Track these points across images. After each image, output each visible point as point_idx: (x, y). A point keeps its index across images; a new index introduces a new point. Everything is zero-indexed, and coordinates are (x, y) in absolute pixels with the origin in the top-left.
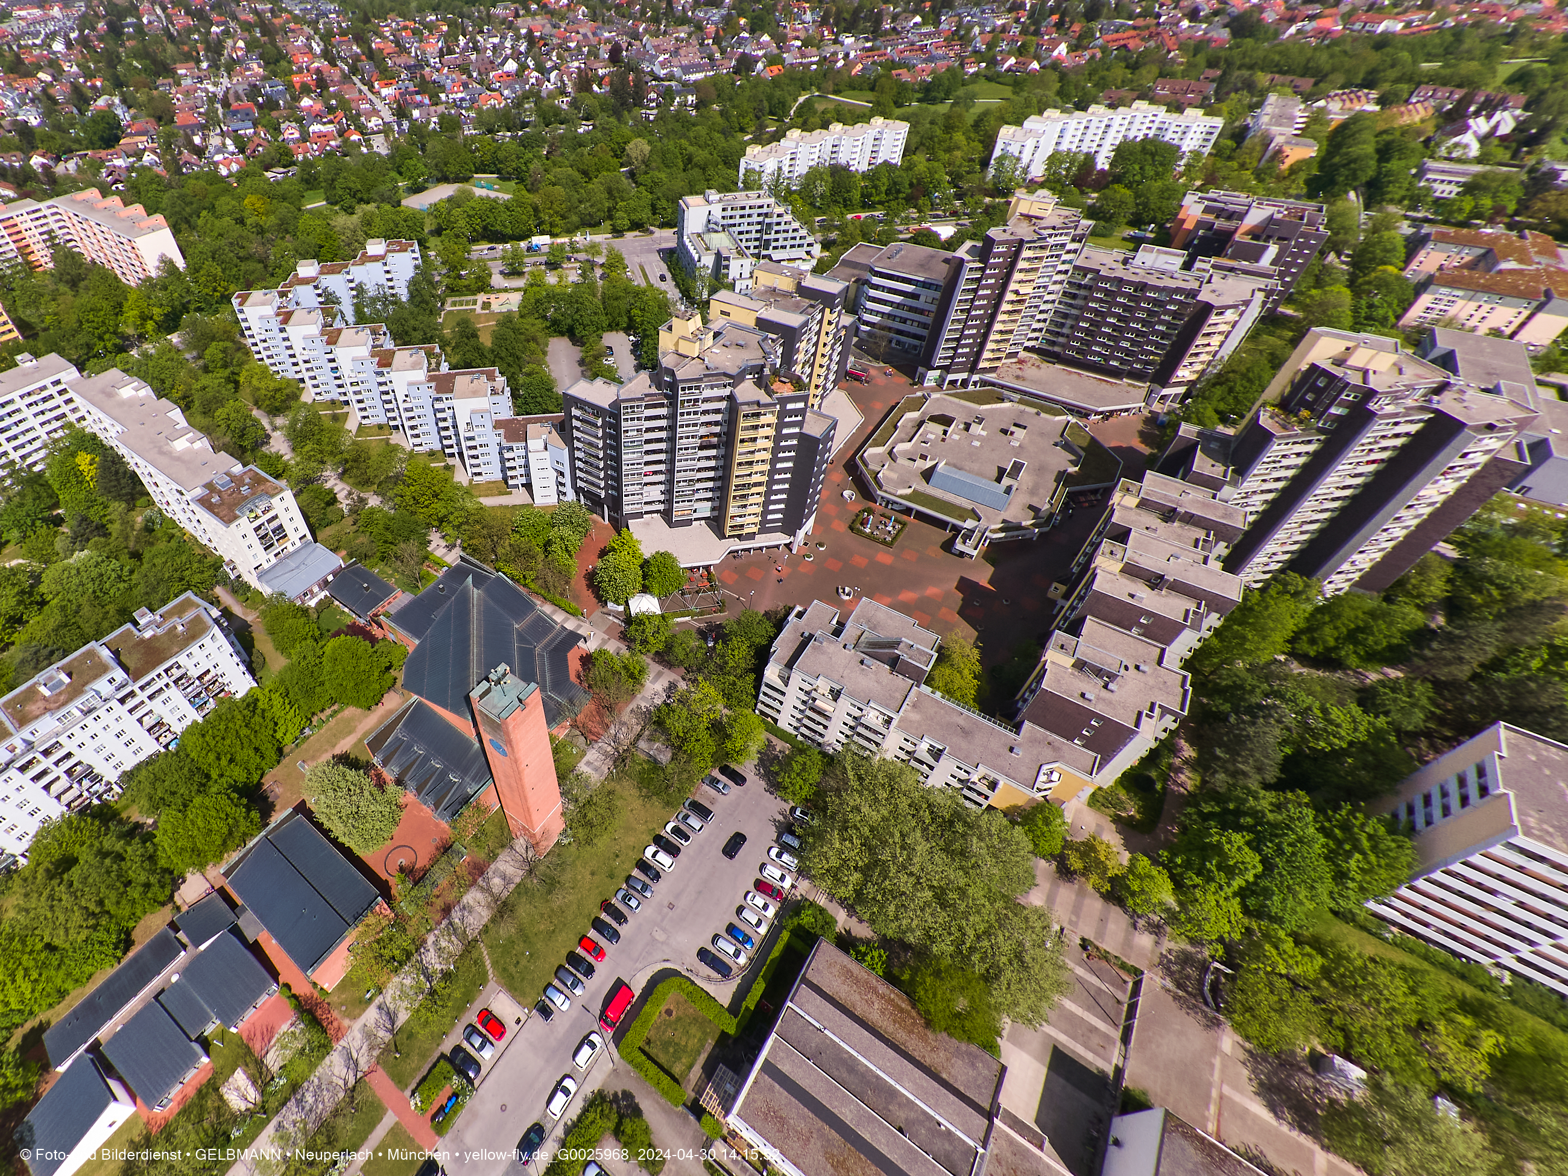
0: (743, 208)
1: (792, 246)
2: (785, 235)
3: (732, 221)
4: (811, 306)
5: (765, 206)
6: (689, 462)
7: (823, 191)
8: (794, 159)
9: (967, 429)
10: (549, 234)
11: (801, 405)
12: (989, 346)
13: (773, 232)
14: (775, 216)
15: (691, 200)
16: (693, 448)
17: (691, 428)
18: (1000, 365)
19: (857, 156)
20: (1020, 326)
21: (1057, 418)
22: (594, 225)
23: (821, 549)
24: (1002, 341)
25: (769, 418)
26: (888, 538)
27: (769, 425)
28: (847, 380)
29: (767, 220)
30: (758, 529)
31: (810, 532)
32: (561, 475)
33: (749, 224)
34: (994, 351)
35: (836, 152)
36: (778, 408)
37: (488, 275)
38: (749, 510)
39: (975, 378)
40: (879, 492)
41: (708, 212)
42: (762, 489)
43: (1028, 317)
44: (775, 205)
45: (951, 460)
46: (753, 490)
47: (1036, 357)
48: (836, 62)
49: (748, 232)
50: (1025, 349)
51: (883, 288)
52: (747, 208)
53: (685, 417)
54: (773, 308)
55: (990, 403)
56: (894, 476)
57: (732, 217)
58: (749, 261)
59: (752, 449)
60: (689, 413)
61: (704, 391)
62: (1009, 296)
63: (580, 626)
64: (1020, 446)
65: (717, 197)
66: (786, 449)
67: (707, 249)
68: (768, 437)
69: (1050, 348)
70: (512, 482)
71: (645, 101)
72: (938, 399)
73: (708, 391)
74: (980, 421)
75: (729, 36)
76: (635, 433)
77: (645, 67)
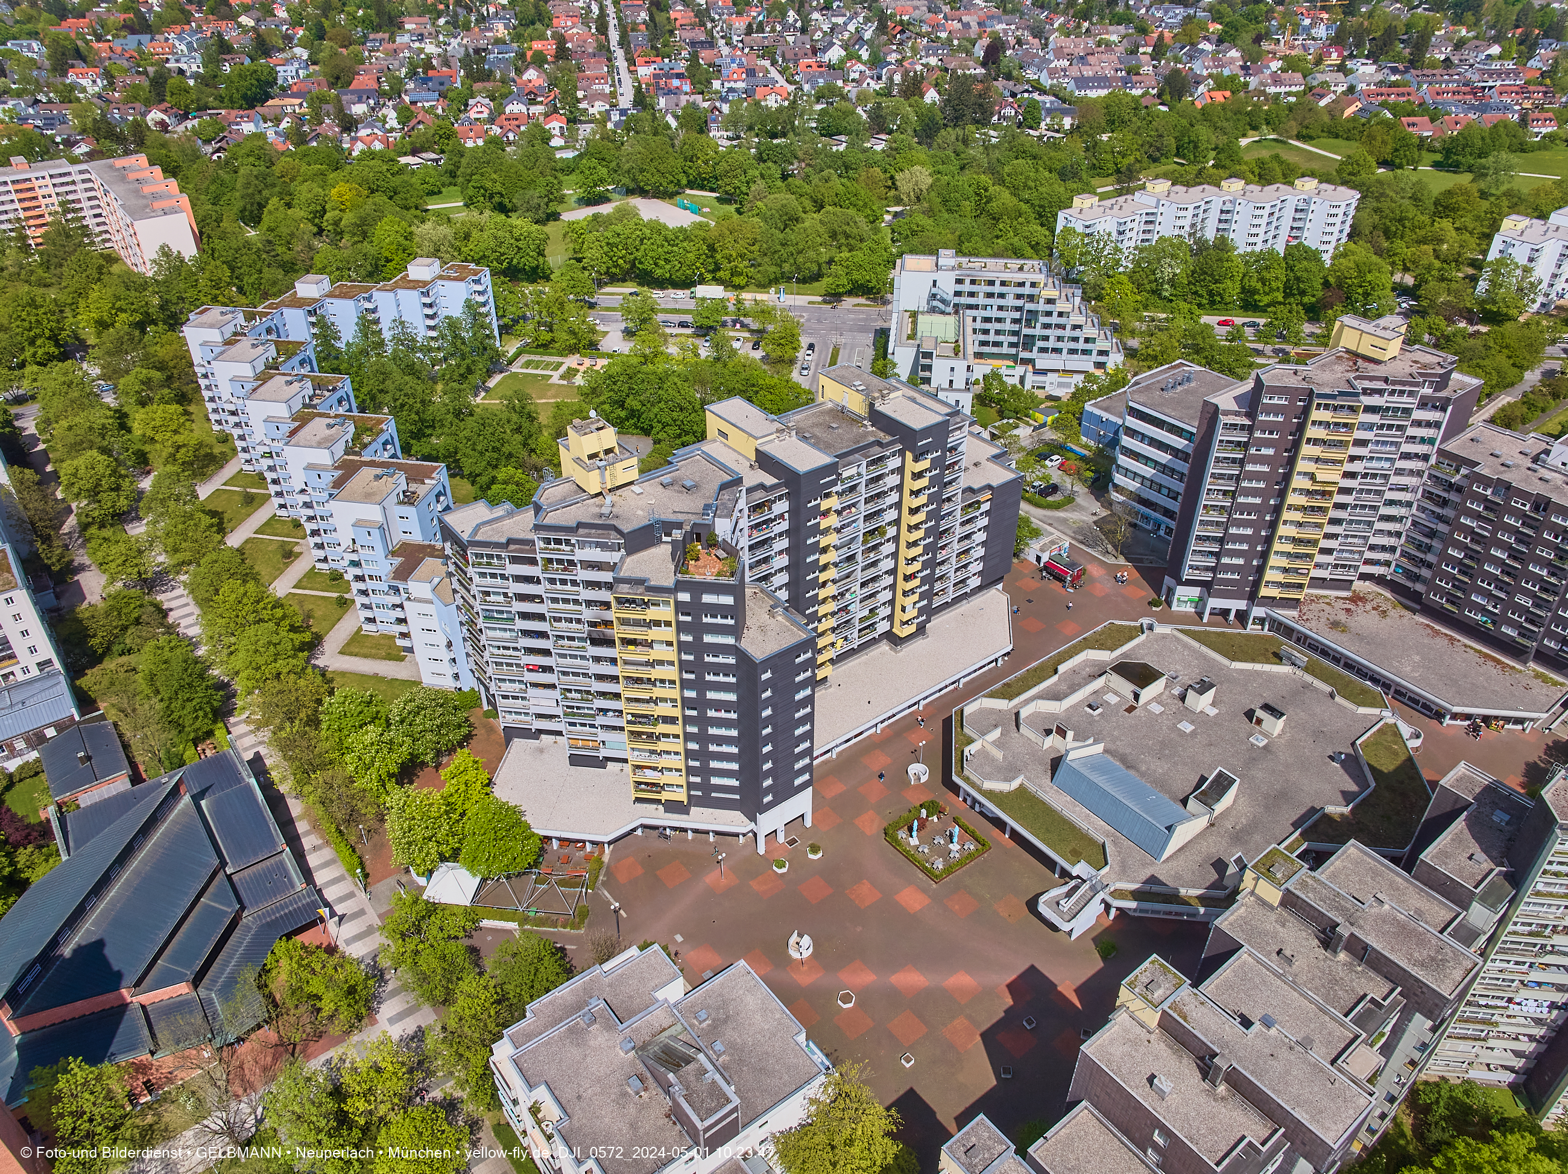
0: (991, 283)
1: (1070, 350)
2: (1059, 332)
3: (972, 301)
4: (879, 443)
5: (1028, 284)
6: (578, 661)
7: (1175, 275)
8: (1151, 222)
9: (1183, 698)
10: (727, 284)
11: (728, 600)
12: (1274, 560)
13: (1038, 325)
14: (1042, 301)
15: (911, 261)
16: (581, 639)
17: (571, 606)
18: (1301, 597)
19: (1261, 231)
20: (1347, 536)
21: (1362, 710)
22: (803, 281)
23: (811, 856)
24: (1298, 556)
25: (665, 612)
26: (939, 864)
27: (668, 624)
28: (1043, 578)
29: (1029, 306)
30: (689, 796)
31: (808, 823)
32: (449, 645)
33: (1000, 308)
34: (1286, 570)
35: (1226, 221)
36: (684, 597)
37: (593, 331)
38: (664, 761)
39: (1258, 612)
40: (955, 778)
41: (935, 282)
42: (677, 729)
43: (1359, 522)
44: (1046, 285)
45: (1122, 747)
46: (662, 728)
47: (1388, 595)
48: (1322, 96)
49: (999, 320)
50: (1364, 577)
51: (1143, 437)
52: (997, 283)
53: (558, 586)
54: (794, 438)
55: (1253, 661)
56: (999, 755)
57: (972, 294)
58: (965, 364)
59: (644, 658)
60: (564, 582)
61: (576, 550)
62: (1297, 482)
63: (351, 895)
64: (1265, 747)
65: (952, 262)
66: (717, 669)
67: (909, 338)
68: (670, 644)
69: (1409, 584)
70: (400, 642)
71: (996, 118)
72: (1164, 637)
73: (587, 550)
74: (1203, 687)
75: (1178, 45)
76: (501, 598)
77: (1031, 74)
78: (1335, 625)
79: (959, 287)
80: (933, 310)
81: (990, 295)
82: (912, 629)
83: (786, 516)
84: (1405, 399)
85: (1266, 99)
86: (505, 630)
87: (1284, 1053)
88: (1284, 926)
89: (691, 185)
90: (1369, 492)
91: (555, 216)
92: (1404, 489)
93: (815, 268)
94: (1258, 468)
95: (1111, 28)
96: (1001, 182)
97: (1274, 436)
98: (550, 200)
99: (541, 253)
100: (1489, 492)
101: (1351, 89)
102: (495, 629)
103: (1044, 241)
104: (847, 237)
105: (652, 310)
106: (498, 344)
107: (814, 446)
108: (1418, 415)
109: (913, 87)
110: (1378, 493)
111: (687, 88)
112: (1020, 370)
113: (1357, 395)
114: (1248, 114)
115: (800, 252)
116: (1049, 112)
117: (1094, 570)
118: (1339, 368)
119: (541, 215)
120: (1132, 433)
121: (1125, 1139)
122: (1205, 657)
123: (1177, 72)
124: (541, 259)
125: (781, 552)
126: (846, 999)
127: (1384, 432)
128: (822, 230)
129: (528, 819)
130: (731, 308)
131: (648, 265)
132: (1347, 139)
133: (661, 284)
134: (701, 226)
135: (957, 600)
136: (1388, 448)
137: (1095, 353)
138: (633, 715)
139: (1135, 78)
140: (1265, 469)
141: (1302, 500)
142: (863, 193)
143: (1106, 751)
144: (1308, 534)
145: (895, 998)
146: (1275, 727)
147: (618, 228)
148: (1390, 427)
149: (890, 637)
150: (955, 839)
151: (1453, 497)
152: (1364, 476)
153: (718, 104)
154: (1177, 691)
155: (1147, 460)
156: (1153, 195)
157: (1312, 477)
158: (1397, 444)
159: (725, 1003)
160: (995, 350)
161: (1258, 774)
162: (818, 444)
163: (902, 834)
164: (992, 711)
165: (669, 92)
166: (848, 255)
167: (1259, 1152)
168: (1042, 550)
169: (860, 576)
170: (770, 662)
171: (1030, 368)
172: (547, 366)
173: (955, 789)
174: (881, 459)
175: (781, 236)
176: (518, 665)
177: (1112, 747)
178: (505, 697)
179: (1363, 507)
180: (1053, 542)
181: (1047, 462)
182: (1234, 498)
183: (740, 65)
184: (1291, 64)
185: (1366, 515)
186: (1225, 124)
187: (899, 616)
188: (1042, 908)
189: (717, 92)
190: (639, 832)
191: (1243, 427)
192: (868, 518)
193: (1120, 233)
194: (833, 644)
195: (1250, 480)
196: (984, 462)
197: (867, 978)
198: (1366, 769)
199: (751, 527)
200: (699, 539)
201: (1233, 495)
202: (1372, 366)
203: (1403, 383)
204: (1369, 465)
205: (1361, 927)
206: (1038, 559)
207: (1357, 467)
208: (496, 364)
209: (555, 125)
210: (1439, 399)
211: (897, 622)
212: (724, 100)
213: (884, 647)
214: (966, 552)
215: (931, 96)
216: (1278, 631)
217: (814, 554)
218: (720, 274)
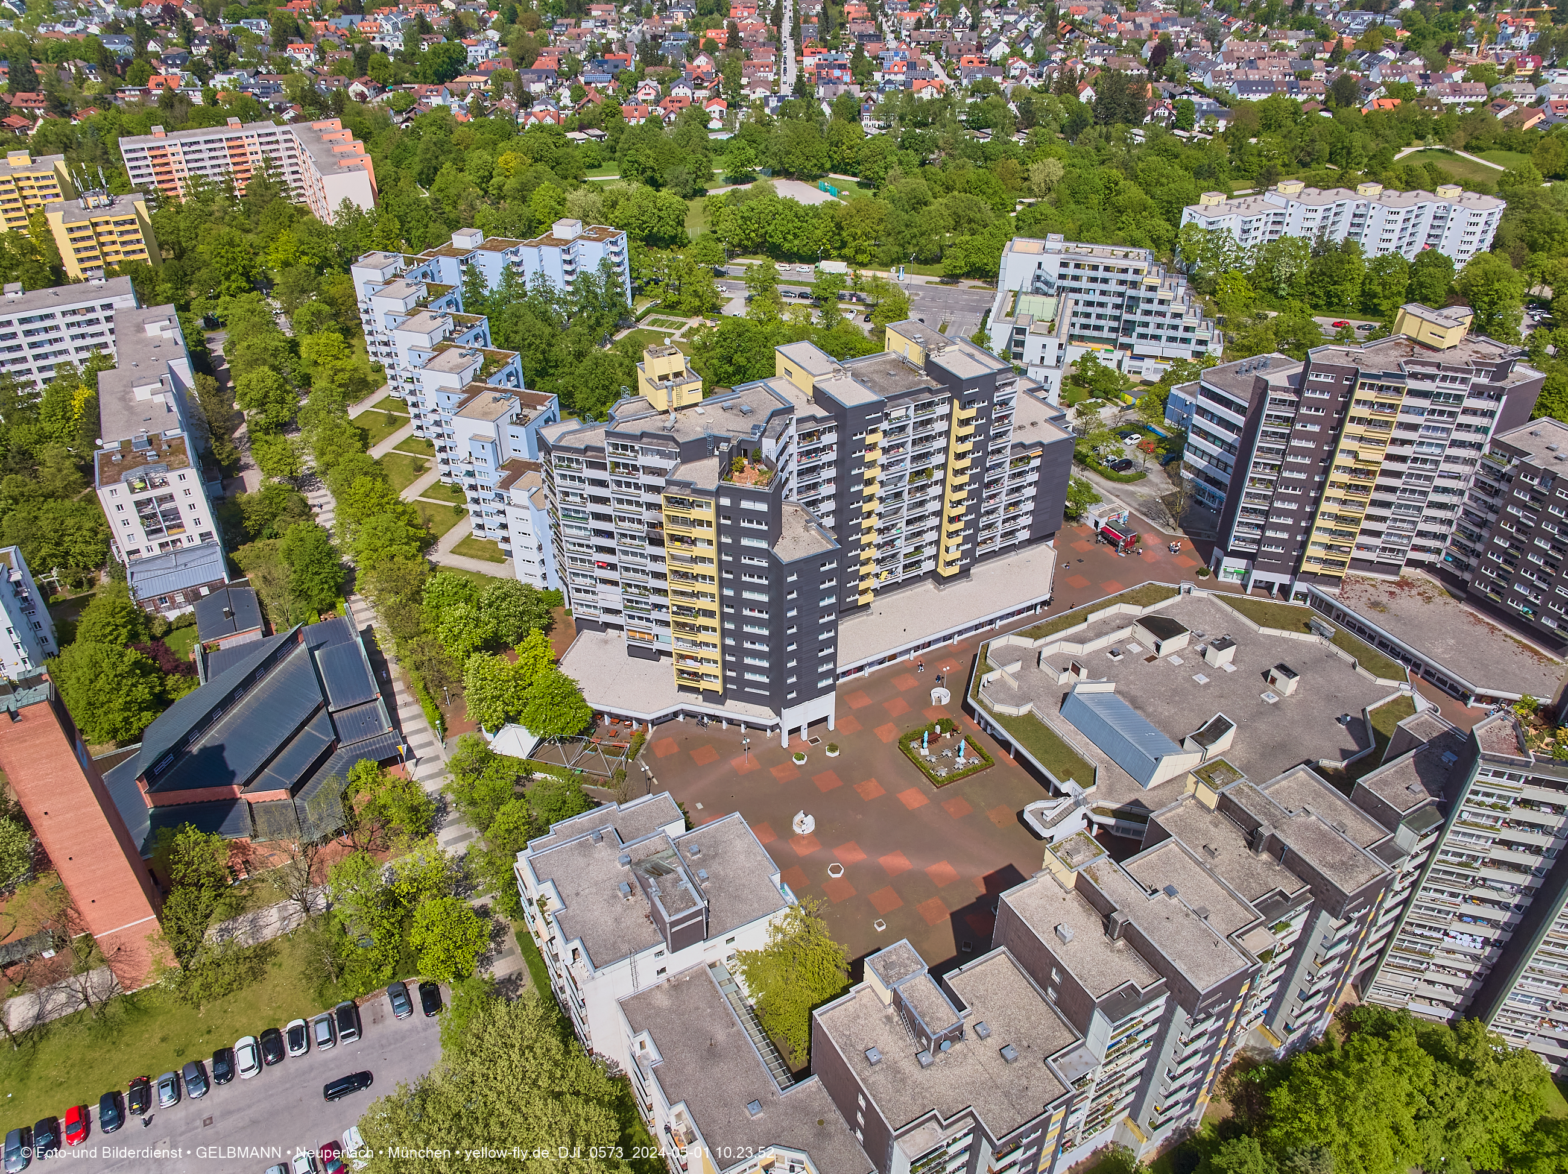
0: (1095, 268)
1: (1172, 339)
2: (1160, 320)
3: (1075, 284)
4: (929, 390)
5: (1131, 271)
6: (638, 559)
7: (1292, 274)
8: (1279, 223)
9: (1203, 654)
10: (850, 261)
11: (763, 507)
12: (1315, 536)
13: (1139, 311)
14: (1143, 288)
15: (1021, 244)
16: (641, 538)
17: (634, 508)
18: (1343, 575)
19: (1394, 236)
20: (1395, 520)
21: (1381, 682)
22: (926, 262)
23: (828, 754)
24: (1341, 534)
25: (707, 513)
26: (943, 773)
27: (709, 524)
28: (1097, 542)
29: (1131, 292)
30: (725, 689)
31: (831, 725)
32: (540, 548)
33: (1103, 293)
34: (1329, 547)
35: (1359, 225)
36: (725, 502)
37: (716, 295)
38: (703, 652)
39: (1300, 587)
40: (970, 700)
41: (1040, 264)
42: (715, 622)
43: (1408, 507)
44: (1149, 273)
45: (1135, 690)
46: (702, 621)
47: (1438, 583)
48: (1502, 107)
49: (1101, 305)
50: (1411, 563)
51: (1212, 417)
52: (1101, 268)
53: (624, 489)
54: (850, 379)
55: (1283, 628)
56: (1014, 684)
57: (1075, 278)
58: (1057, 342)
59: (688, 554)
60: (628, 485)
61: (639, 456)
62: (1340, 459)
63: (430, 744)
64: (1275, 704)
65: (1059, 246)
66: (753, 571)
67: (1008, 315)
68: (710, 542)
69: (1458, 573)
70: (502, 546)
71: (1148, 118)
72: (1200, 600)
73: (649, 457)
74: (1223, 644)
75: (1358, 52)
76: (578, 499)
77: (1195, 77)
78: (1375, 605)
79: (1064, 271)
80: (1037, 291)
81: (1094, 280)
82: (955, 570)
83: (835, 447)
84: (1457, 385)
85: (1440, 109)
86: (580, 528)
87: (1180, 918)
88: (1216, 826)
89: (835, 169)
90: (1419, 477)
91: (702, 192)
92: (1457, 477)
93: (936, 250)
94: (1303, 444)
95: (1290, 33)
96: (1134, 177)
97: (1320, 413)
98: (698, 177)
99: (681, 223)
100: (1536, 482)
101: (1540, 101)
102: (571, 527)
103: (1165, 236)
104: (970, 221)
105: (773, 279)
106: (629, 302)
107: (870, 388)
108: (1470, 403)
109: (1069, 85)
110: (1429, 478)
111: (847, 78)
112: (1118, 354)
113: (1402, 377)
114: (1415, 123)
115: (922, 234)
116: (1204, 114)
117: (1150, 539)
118: (1394, 353)
119: (689, 190)
120: (1202, 412)
121: (1031, 980)
122: (1235, 621)
123: (1346, 78)
124: (680, 229)
125: (829, 481)
126: (835, 870)
127: (1436, 417)
128: (946, 213)
129: (585, 695)
130: (849, 282)
131: (777, 239)
132: (1521, 152)
133: (790, 257)
134: (832, 205)
135: (1005, 551)
136: (1439, 434)
137: (1193, 342)
138: (679, 607)
139: (1302, 83)
140: (1311, 445)
141: (1345, 478)
142: (994, 181)
143: (1117, 692)
144: (1351, 512)
145: (879, 875)
146: (1289, 686)
147: (753, 203)
148: (1441, 413)
149: (934, 575)
150: (962, 753)
151: (1503, 486)
152: (1415, 460)
153: (874, 95)
154: (1199, 648)
155: (1215, 439)
156: (1284, 195)
157: (1355, 455)
158: (1448, 431)
159: (716, 844)
160: (1096, 334)
161: (1262, 726)
162: (873, 387)
163: (915, 744)
164: (1017, 648)
165: (830, 81)
166: (968, 238)
167: (1138, 992)
168: (1101, 516)
169: (905, 514)
170: (797, 566)
171: (1129, 353)
172: (671, 325)
173: (970, 711)
174: (930, 404)
175: (906, 217)
176: (590, 561)
177: (1123, 688)
178: (578, 590)
179: (1413, 492)
180: (1113, 510)
181: (1127, 440)
182: (1279, 472)
183: (903, 58)
184: (1476, 74)
185: (1415, 500)
186: (1388, 132)
187: (944, 557)
188: (1027, 816)
189: (877, 83)
190: (681, 718)
191: (1291, 403)
192: (915, 459)
193: (1245, 231)
194: (877, 575)
195: (1296, 456)
196: (1041, 423)
197: (858, 856)
198: (1370, 733)
199: (801, 454)
200: (745, 455)
201: (1278, 469)
202: (1430, 353)
203: (1456, 370)
204: (1419, 450)
205: (1283, 831)
206: (1096, 524)
207: (1406, 451)
208: (624, 319)
209: (715, 109)
210: (1494, 388)
211: (941, 563)
212: (881, 91)
213: (929, 585)
214: (1016, 504)
215: (1087, 94)
216: (1319, 607)
217: (858, 484)
218: (846, 251)
